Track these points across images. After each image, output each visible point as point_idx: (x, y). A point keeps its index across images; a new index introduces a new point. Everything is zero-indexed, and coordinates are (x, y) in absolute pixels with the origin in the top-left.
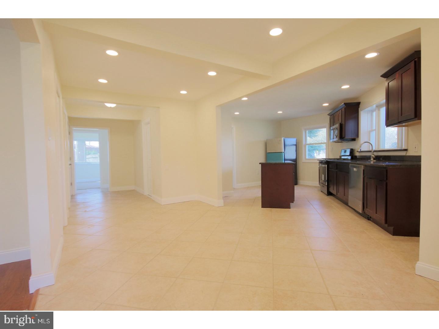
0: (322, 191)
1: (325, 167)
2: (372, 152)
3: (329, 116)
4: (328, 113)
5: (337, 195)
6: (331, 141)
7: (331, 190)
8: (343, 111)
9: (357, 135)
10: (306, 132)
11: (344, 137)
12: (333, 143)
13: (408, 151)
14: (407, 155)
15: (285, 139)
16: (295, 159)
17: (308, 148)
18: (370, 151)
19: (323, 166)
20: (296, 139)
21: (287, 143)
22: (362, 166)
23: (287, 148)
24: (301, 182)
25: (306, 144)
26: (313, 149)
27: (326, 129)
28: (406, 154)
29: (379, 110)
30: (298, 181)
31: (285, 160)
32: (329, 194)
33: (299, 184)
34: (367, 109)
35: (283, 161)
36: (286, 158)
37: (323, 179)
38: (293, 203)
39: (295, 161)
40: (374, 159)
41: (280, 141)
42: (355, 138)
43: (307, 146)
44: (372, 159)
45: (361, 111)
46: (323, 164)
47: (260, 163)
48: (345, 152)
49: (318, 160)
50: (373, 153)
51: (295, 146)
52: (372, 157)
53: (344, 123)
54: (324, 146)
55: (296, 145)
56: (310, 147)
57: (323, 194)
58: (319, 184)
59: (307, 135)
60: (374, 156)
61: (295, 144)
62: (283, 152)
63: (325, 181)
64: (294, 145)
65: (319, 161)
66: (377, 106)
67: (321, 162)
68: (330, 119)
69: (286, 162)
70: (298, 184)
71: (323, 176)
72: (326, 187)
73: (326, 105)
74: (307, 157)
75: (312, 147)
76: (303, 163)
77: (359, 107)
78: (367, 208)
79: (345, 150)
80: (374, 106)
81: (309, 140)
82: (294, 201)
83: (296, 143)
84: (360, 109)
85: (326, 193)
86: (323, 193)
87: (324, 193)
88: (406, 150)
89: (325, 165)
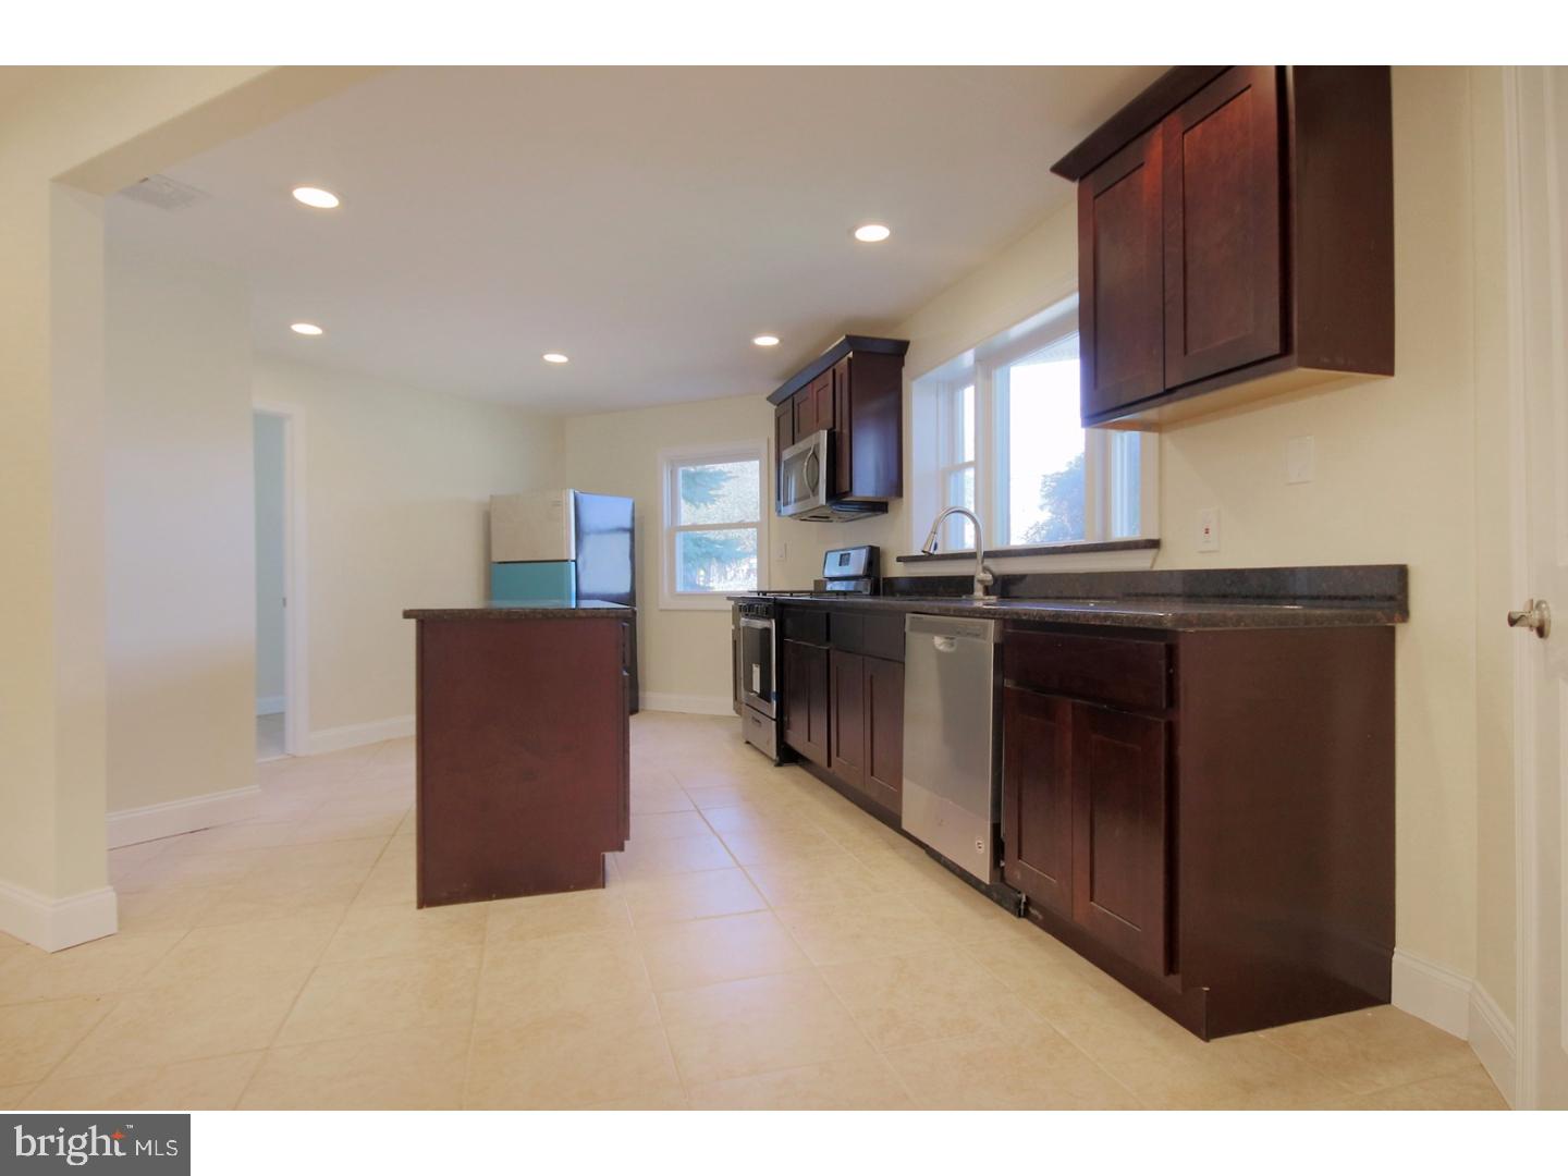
0: (748, 743)
1: (768, 630)
2: (980, 556)
3: (775, 407)
4: (770, 394)
5: (829, 765)
6: (791, 509)
7: (796, 740)
8: (841, 375)
9: (897, 487)
10: (673, 474)
11: (846, 494)
12: (791, 520)
13: (1161, 552)
14: (1157, 568)
15: (580, 495)
16: (627, 594)
17: (685, 546)
18: (970, 556)
19: (759, 624)
20: (631, 501)
21: (591, 519)
22: (992, 623)
23: (590, 543)
24: (654, 697)
25: (676, 529)
26: (704, 550)
27: (757, 462)
28: (1155, 560)
29: (988, 376)
30: (641, 694)
31: (578, 597)
32: (787, 756)
33: (643, 710)
34: (931, 375)
35: (570, 598)
36: (586, 588)
37: (757, 687)
38: (621, 848)
39: (630, 598)
40: (987, 591)
41: (558, 504)
42: (884, 500)
43: (679, 538)
44: (979, 592)
45: (913, 379)
46: (758, 617)
47: (408, 614)
48: (844, 560)
49: (729, 598)
50: (983, 562)
51: (628, 535)
52: (981, 581)
53: (846, 431)
54: (749, 538)
55: (632, 531)
56: (691, 544)
57: (759, 757)
58: (738, 710)
59: (681, 490)
60: (989, 577)
61: (627, 524)
62: (574, 558)
63: (765, 695)
64: (624, 530)
65: (732, 603)
66: (978, 360)
67: (747, 606)
68: (778, 420)
69: (586, 604)
70: (640, 707)
71: (756, 670)
72: (774, 723)
73: (767, 341)
74: (680, 588)
75: (697, 542)
76: (661, 610)
77: (903, 364)
78: (1020, 857)
79: (842, 555)
80: (968, 358)
81: (687, 514)
82: (628, 838)
83: (633, 519)
84: (905, 371)
85: (774, 754)
86: (756, 749)
87: (766, 755)
88: (1154, 544)
89: (769, 619)
